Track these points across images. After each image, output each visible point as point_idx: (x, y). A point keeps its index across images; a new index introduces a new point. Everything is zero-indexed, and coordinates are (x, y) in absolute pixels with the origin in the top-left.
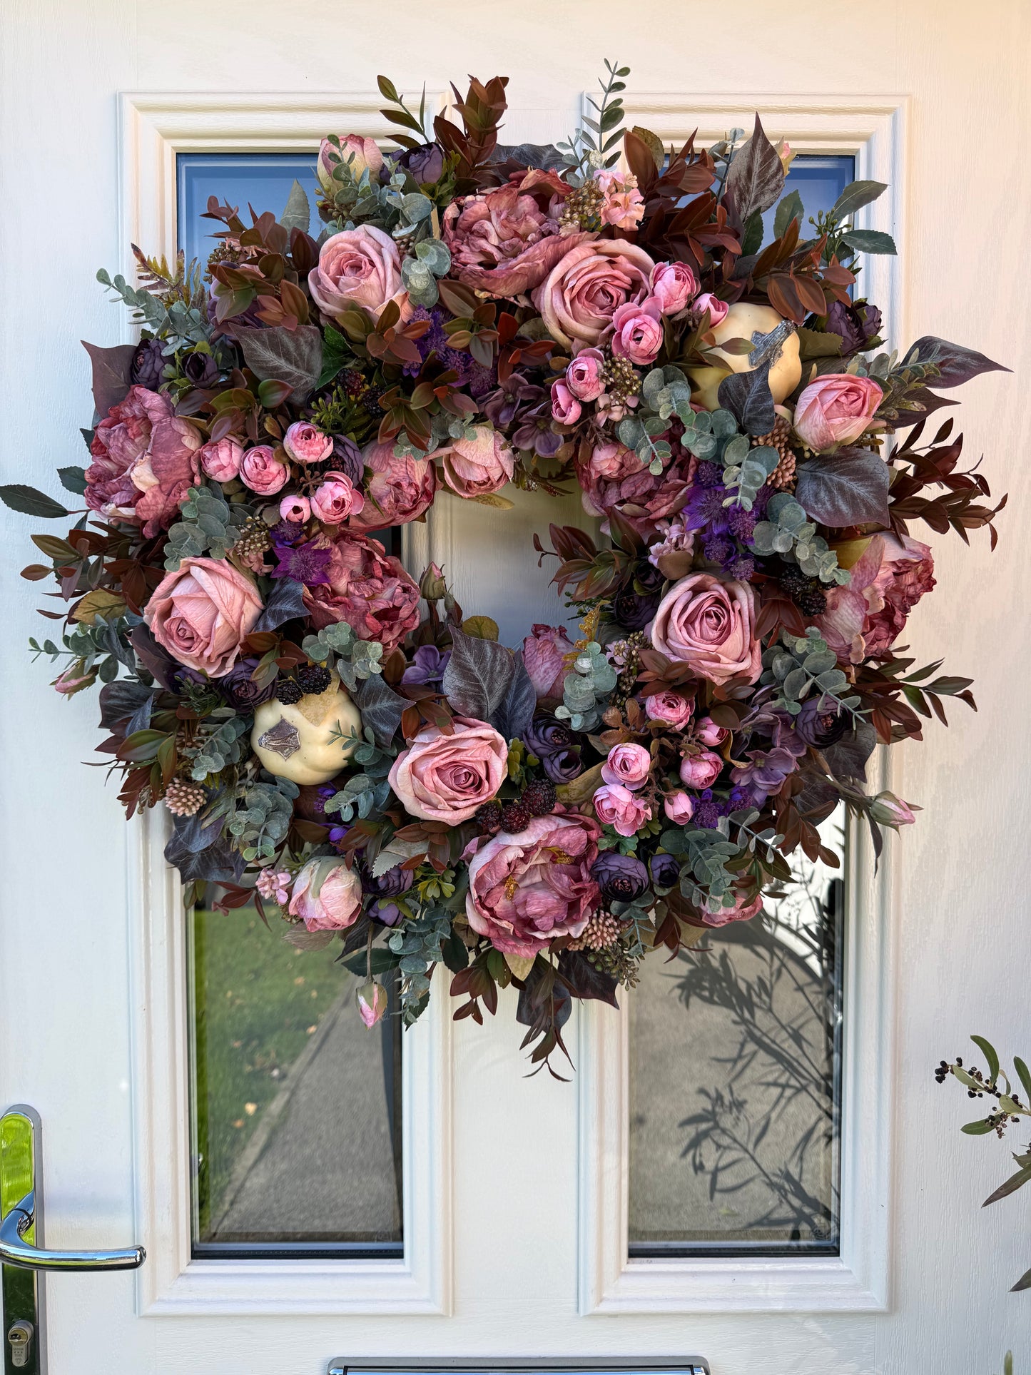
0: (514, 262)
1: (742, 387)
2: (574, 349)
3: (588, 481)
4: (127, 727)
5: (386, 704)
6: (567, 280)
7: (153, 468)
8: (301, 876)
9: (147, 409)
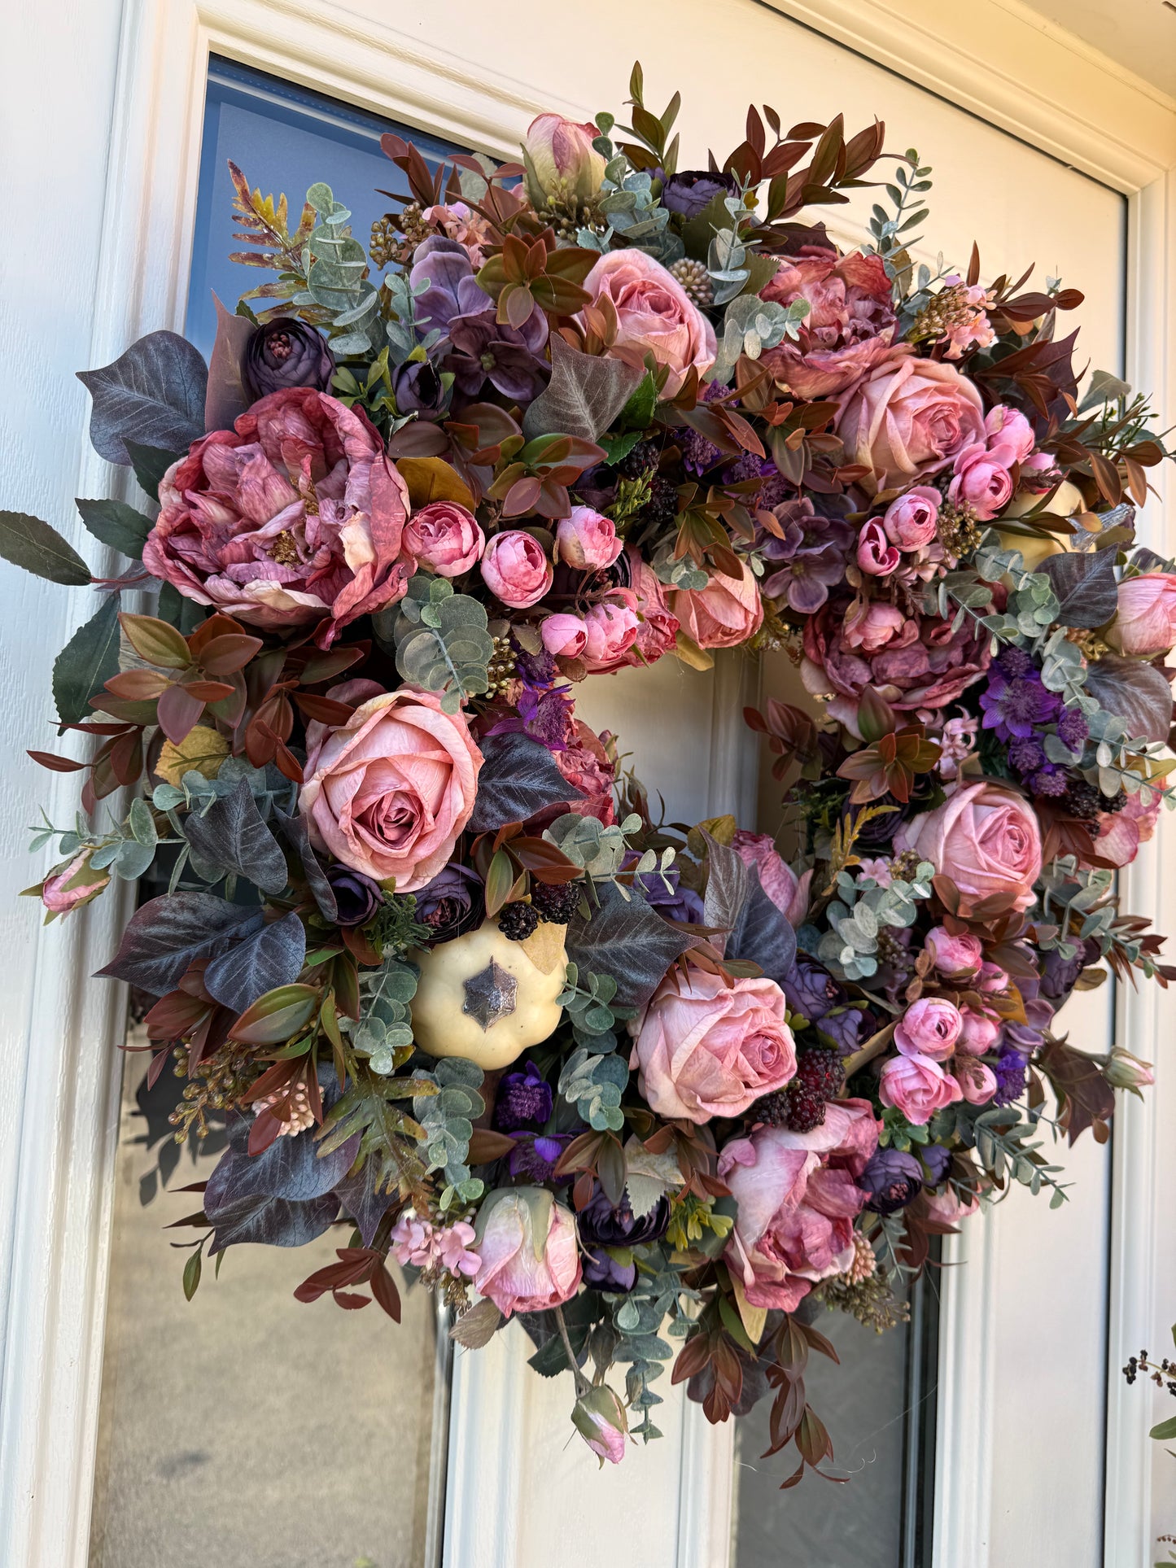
0: (836, 356)
1: (1074, 570)
2: (882, 483)
3: (823, 649)
4: (211, 978)
5: (643, 940)
6: (902, 395)
7: (370, 536)
8: (495, 1226)
9: (345, 433)
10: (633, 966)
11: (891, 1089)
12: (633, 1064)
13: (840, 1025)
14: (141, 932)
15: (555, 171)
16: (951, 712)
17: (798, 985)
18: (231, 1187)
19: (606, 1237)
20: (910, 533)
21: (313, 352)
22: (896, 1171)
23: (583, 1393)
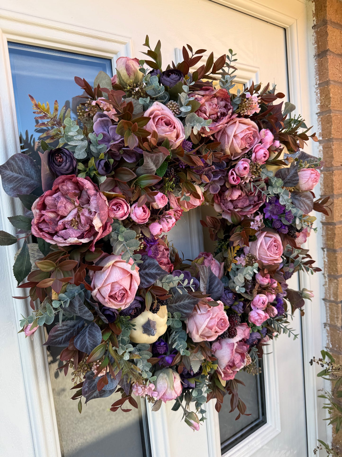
0: (217, 124)
1: (287, 172)
2: (233, 157)
3: (220, 201)
4: (76, 344)
5: (187, 301)
6: (237, 133)
7: (100, 219)
8: (160, 383)
9: (87, 189)
10: (185, 308)
11: (252, 320)
12: (187, 332)
13: (238, 307)
14: (53, 334)
15: (127, 76)
16: (256, 214)
17: (226, 298)
18: (89, 389)
19: (187, 377)
20: (243, 173)
21: (70, 159)
22: (255, 338)
23: (187, 415)
